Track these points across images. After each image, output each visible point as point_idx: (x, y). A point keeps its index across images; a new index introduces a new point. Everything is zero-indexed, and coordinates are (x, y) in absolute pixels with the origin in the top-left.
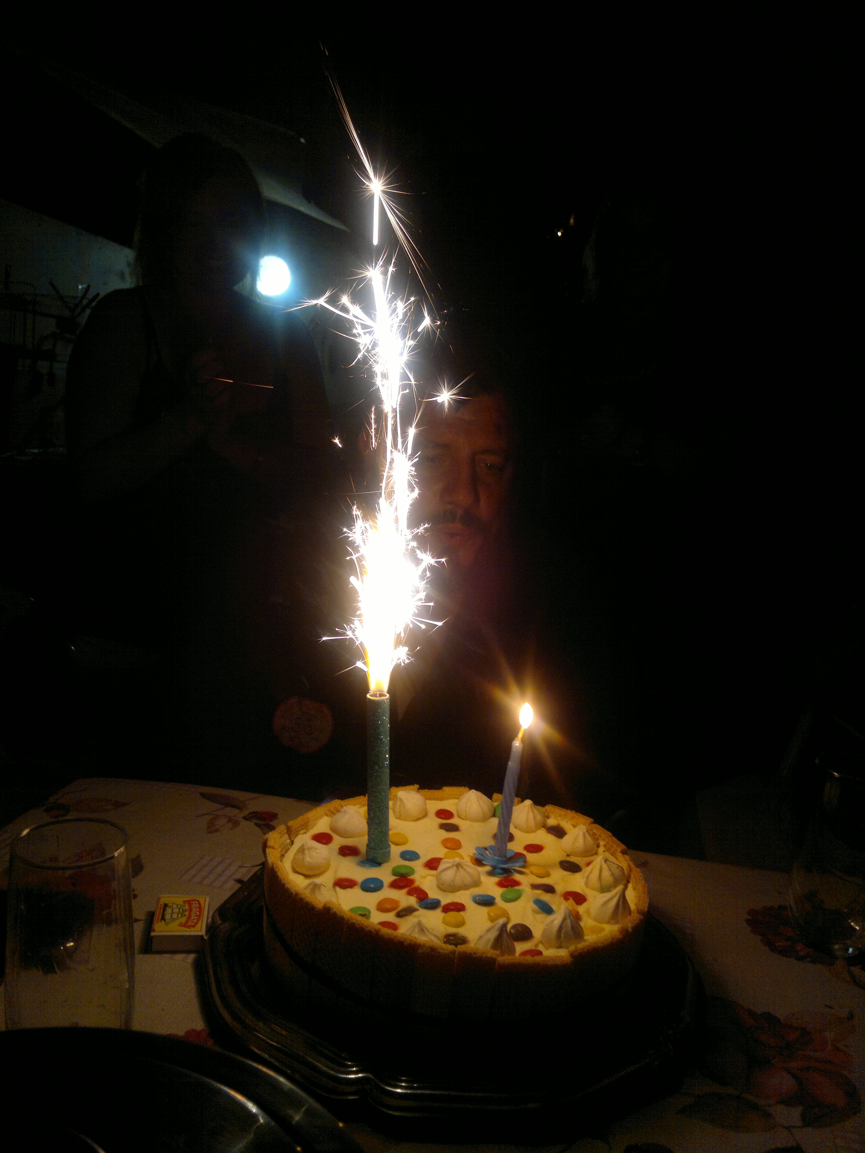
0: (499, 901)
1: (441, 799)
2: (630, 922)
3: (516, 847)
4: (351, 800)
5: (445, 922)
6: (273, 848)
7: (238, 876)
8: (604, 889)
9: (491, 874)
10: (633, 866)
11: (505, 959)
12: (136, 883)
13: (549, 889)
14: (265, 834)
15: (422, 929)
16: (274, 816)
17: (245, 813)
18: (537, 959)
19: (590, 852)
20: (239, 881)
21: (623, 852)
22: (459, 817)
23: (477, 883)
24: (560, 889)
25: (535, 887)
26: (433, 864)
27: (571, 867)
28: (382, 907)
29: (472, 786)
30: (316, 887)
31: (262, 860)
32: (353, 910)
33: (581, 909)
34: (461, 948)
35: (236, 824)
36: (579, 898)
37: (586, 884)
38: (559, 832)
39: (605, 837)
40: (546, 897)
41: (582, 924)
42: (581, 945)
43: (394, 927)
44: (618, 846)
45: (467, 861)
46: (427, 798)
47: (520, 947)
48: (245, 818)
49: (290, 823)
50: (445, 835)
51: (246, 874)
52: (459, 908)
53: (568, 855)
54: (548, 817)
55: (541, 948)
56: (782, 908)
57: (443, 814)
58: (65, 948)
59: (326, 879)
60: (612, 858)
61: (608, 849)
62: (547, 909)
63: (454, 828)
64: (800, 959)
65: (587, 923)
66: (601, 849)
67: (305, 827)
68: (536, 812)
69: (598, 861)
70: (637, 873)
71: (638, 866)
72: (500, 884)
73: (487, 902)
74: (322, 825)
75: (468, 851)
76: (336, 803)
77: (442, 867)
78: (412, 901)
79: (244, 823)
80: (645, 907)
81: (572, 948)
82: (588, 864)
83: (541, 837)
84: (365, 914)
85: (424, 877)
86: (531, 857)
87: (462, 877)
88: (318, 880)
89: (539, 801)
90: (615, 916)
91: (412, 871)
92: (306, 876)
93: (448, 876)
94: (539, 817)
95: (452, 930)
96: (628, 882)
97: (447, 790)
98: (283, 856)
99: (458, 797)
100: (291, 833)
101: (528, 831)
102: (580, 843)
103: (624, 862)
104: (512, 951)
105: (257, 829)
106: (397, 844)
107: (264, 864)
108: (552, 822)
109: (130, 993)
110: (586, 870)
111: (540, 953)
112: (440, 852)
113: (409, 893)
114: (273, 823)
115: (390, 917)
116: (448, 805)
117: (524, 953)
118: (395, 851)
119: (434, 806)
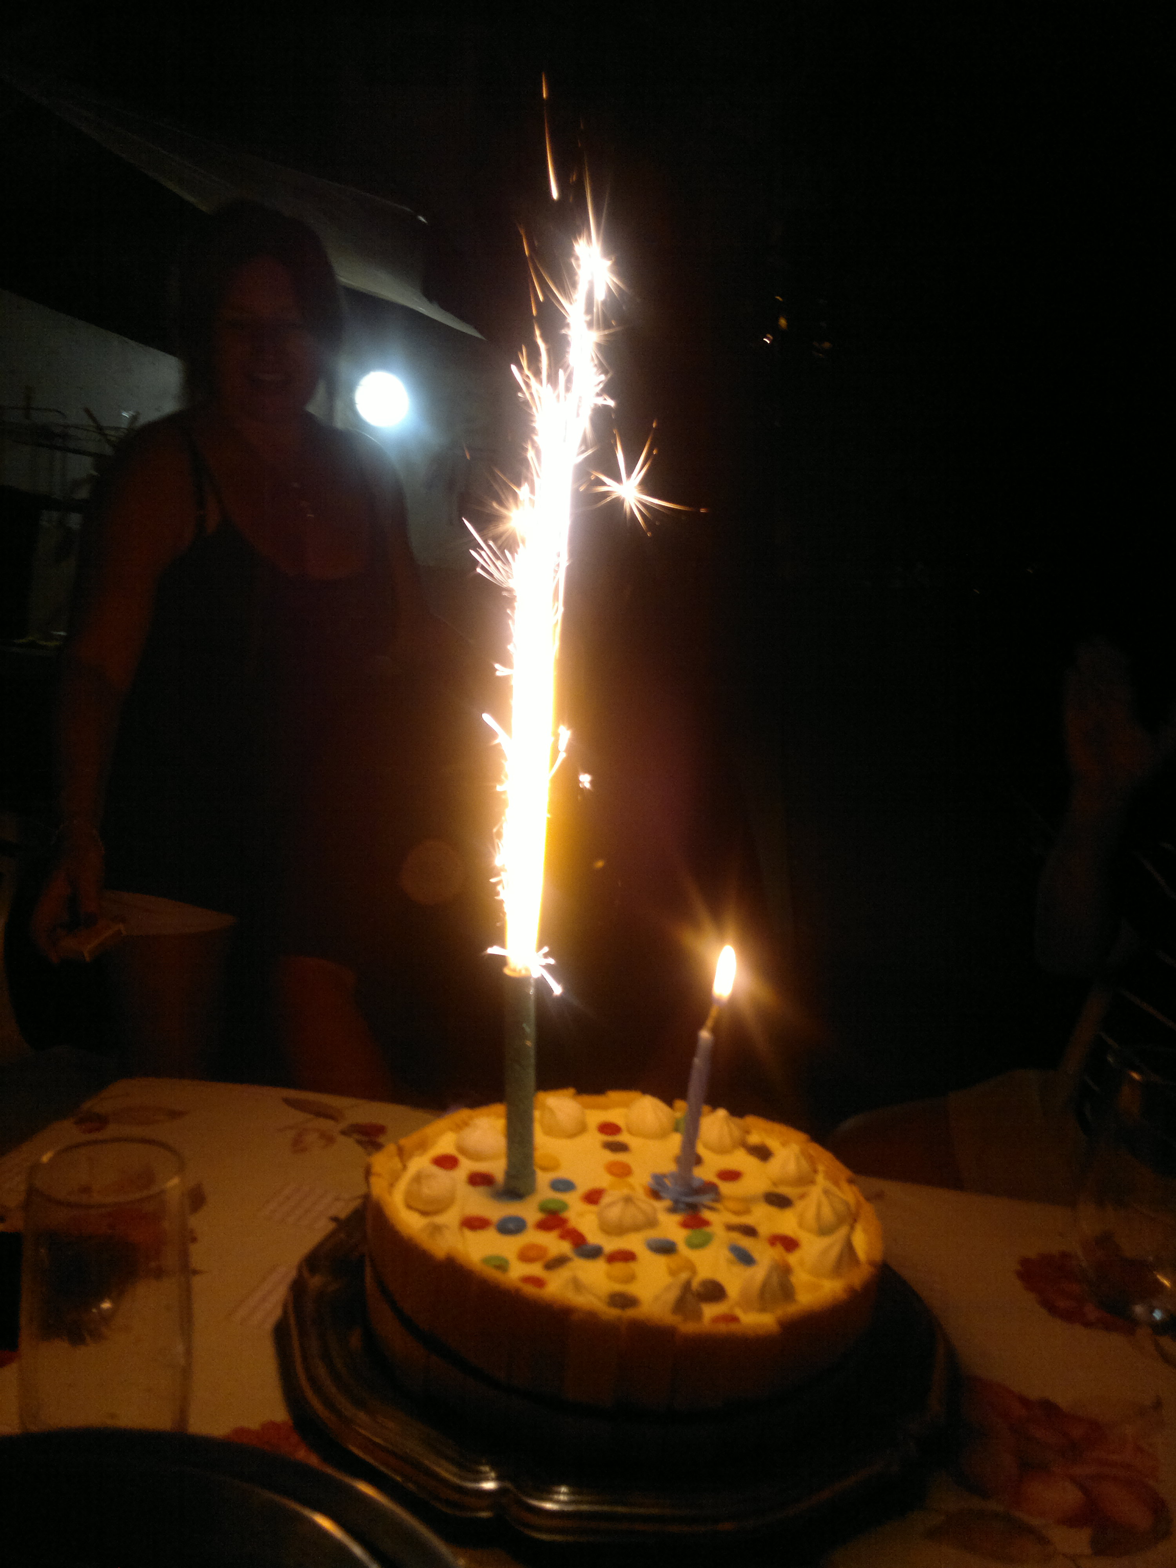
0: (682, 1248)
1: (605, 1108)
2: (858, 1277)
3: (705, 1173)
4: (484, 1110)
5: (610, 1277)
6: (379, 1175)
7: (333, 1212)
8: (824, 1231)
9: (673, 1210)
10: (862, 1199)
11: (688, 1328)
12: (195, 1221)
13: (750, 1231)
14: (369, 1154)
15: (577, 1285)
16: (380, 1130)
17: (343, 1125)
18: (733, 1327)
19: (805, 1180)
20: (335, 1219)
21: (851, 1181)
22: (630, 1132)
23: (652, 1223)
24: (765, 1230)
25: (730, 1228)
26: (593, 1197)
27: (779, 1201)
28: (526, 1256)
29: (646, 1090)
30: (437, 1229)
31: (362, 1191)
32: (486, 1261)
33: (793, 1259)
34: (631, 1313)
35: (329, 1140)
36: (789, 1244)
37: (801, 1225)
38: (763, 1153)
39: (825, 1159)
40: (746, 1242)
41: (794, 1279)
42: (791, 1310)
43: (538, 1282)
44: (844, 1172)
45: (640, 1194)
46: (586, 1106)
47: (710, 1311)
48: (344, 1133)
49: (403, 1142)
50: (610, 1157)
51: (343, 1210)
52: (627, 1257)
53: (775, 1184)
54: (748, 1132)
55: (739, 1312)
56: (1064, 1255)
57: (609, 1128)
58: (100, 1311)
59: (450, 1218)
60: (834, 1189)
61: (829, 1176)
62: (745, 1258)
63: (621, 1148)
64: (1087, 1324)
65: (801, 1278)
66: (820, 1178)
67: (423, 1146)
68: (732, 1125)
69: (816, 1193)
70: (868, 1210)
71: (868, 1199)
72: (685, 1225)
73: (666, 1248)
74: (445, 1144)
75: (641, 1179)
76: (464, 1114)
77: (606, 1200)
78: (565, 1247)
79: (342, 1139)
80: (878, 1256)
81: (780, 1312)
82: (802, 1196)
83: (740, 1160)
84: (502, 1265)
85: (581, 1215)
86: (726, 1188)
87: (632, 1215)
88: (439, 1219)
89: (737, 1111)
90: (837, 1269)
91: (565, 1206)
92: (424, 1213)
93: (614, 1213)
94: (737, 1133)
95: (618, 1287)
96: (855, 1220)
97: (614, 1096)
98: (392, 1185)
99: (626, 1105)
100: (403, 1154)
101: (722, 1151)
102: (792, 1168)
103: (849, 1194)
104: (698, 1316)
105: (359, 1149)
106: (545, 1169)
107: (367, 1198)
108: (754, 1139)
109: (186, 1373)
110: (800, 1205)
111: (734, 1319)
112: (603, 1180)
113: (562, 1237)
114: (381, 1139)
115: (535, 1269)
116: (614, 1116)
117: (717, 1319)
118: (543, 1179)
119: (595, 1117)
